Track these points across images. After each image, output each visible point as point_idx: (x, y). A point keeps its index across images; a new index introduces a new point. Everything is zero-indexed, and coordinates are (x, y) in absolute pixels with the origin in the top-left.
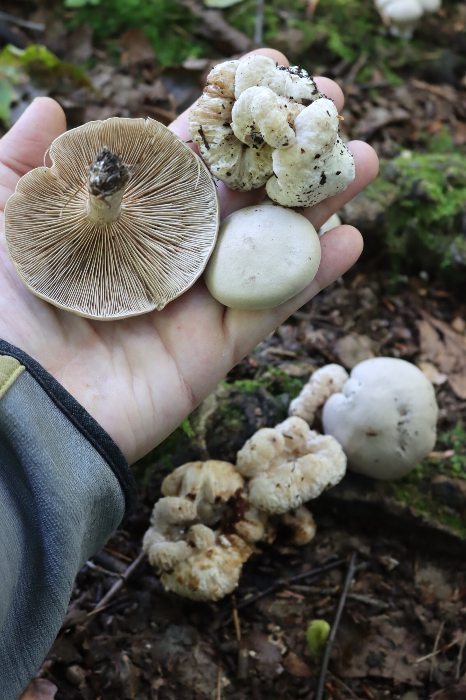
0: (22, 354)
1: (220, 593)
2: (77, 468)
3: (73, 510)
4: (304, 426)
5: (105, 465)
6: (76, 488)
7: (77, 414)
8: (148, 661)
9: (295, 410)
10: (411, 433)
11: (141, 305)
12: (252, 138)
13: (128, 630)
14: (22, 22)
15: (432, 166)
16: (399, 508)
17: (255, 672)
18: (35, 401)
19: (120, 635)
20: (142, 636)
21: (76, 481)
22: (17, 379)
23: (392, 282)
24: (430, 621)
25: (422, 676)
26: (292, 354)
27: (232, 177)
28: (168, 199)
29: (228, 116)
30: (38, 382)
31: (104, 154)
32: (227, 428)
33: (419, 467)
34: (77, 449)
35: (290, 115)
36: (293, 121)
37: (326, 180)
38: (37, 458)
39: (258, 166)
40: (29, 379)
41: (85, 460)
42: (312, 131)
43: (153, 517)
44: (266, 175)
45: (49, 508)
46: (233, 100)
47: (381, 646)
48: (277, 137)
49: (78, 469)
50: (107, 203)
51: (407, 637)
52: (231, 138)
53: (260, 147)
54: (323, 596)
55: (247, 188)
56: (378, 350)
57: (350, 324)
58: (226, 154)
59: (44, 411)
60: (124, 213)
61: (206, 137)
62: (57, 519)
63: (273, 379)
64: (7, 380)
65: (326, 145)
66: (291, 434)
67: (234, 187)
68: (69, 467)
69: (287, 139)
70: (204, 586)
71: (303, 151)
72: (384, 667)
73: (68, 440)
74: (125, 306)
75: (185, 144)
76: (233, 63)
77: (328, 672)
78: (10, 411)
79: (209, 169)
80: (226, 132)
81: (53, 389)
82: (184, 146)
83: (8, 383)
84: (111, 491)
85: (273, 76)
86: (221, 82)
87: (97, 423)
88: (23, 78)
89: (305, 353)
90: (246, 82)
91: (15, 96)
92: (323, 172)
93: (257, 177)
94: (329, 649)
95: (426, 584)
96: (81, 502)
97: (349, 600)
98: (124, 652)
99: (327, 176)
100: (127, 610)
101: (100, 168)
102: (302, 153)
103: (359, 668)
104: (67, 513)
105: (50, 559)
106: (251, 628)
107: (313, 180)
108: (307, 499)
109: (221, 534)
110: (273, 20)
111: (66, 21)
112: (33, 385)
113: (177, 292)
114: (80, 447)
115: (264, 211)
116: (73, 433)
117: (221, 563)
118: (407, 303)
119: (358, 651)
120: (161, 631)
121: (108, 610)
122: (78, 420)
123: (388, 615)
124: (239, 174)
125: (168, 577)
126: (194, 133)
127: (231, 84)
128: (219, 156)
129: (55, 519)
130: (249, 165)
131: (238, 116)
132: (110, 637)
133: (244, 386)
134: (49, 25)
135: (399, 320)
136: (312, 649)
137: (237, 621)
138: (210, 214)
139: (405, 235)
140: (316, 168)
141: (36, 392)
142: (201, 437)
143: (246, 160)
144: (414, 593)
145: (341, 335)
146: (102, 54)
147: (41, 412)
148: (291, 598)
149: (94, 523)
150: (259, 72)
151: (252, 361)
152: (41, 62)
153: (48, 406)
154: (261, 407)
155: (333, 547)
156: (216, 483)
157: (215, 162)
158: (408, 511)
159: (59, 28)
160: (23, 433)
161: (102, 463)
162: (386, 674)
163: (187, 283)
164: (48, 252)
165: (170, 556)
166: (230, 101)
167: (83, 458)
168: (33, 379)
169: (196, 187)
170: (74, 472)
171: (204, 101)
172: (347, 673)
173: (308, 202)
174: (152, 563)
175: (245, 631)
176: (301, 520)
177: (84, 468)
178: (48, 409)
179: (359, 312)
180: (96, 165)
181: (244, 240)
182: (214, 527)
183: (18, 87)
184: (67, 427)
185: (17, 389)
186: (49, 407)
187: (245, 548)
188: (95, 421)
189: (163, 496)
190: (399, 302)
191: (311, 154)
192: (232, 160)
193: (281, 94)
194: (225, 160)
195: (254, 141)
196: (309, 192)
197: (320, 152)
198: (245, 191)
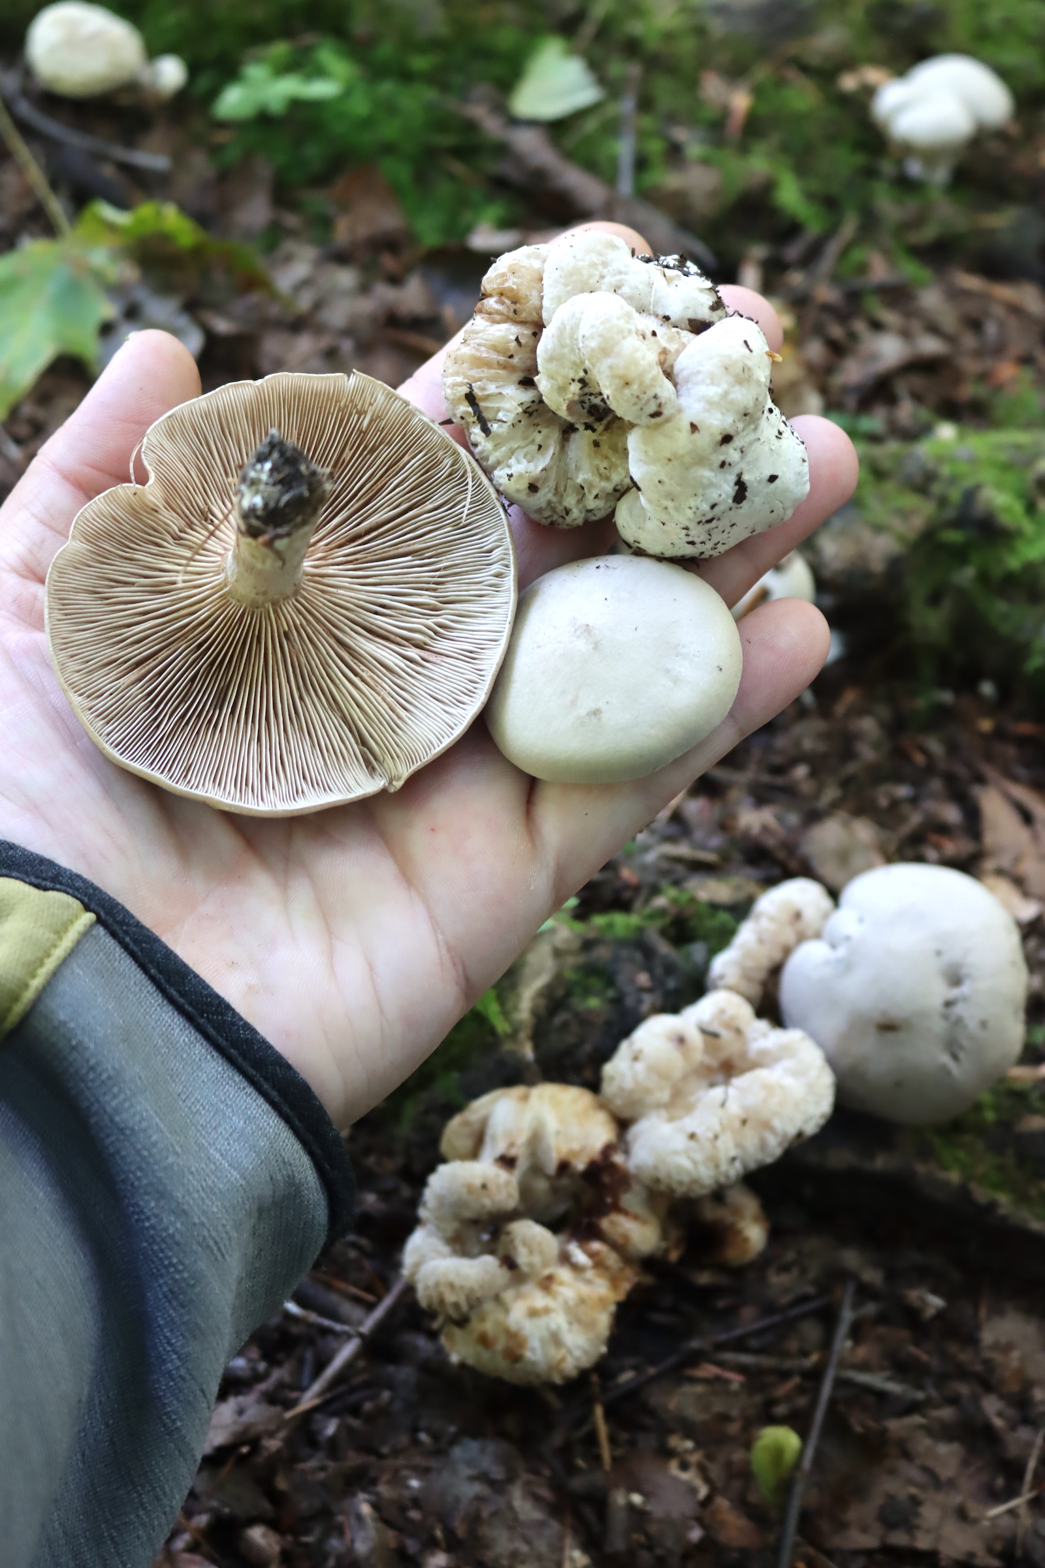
0: (87, 888)
1: (570, 1366)
2: (216, 1136)
3: (209, 1231)
4: (743, 1011)
5: (281, 1127)
6: (216, 1180)
7: (213, 1015)
8: (414, 1515)
9: (722, 977)
10: (972, 1024)
11: (351, 781)
12: (583, 408)
13: (368, 1449)
14: (120, 153)
15: (1003, 456)
16: (946, 1184)
17: (642, 1539)
18: (119, 990)
19: (353, 1459)
20: (401, 1461)
21: (215, 1164)
22: (78, 943)
23: (921, 703)
24: (1013, 1427)
25: (998, 1546)
26: (710, 857)
27: (540, 494)
28: (402, 547)
29: (529, 363)
30: (125, 947)
31: (272, 445)
32: (577, 1015)
33: (986, 1097)
34: (215, 1094)
35: (664, 352)
36: (674, 366)
37: (747, 494)
38: (125, 1116)
39: (598, 470)
40: (104, 941)
41: (233, 1116)
42: (713, 384)
43: (425, 1204)
44: (615, 490)
45: (153, 1227)
46: (538, 327)
47: (911, 1482)
48: (638, 398)
49: (218, 1138)
50: (279, 555)
51: (965, 1463)
52: (536, 412)
53: (600, 427)
54: (785, 1375)
55: (575, 519)
56: (892, 848)
57: (831, 793)
58: (527, 445)
59: (140, 1011)
60: (309, 581)
61: (481, 409)
62: (171, 1250)
63: (673, 910)
64: (55, 946)
65: (745, 415)
66: (715, 1027)
67: (546, 518)
68: (198, 1134)
69: (658, 402)
70: (536, 1353)
71: (694, 427)
72: (918, 1527)
73: (195, 1075)
74: (317, 781)
75: (436, 427)
76: (538, 249)
77: (798, 1538)
78: (62, 1016)
79: (491, 480)
80: (526, 396)
81: (158, 962)
82: (434, 431)
83: (59, 953)
84: (293, 1184)
85: (626, 273)
86: (512, 290)
87: (259, 1034)
88: (126, 272)
89: (737, 856)
90: (566, 285)
91: (108, 310)
92: (740, 476)
93: (594, 493)
94: (799, 1489)
95: (1007, 1348)
96: (226, 1211)
97: (840, 1383)
98: (362, 1496)
99: (748, 484)
100: (368, 1406)
101: (264, 477)
102: (693, 432)
103: (864, 1530)
104: (194, 1236)
105: (159, 1339)
106: (632, 1443)
107: (719, 492)
108: (752, 1166)
109: (568, 1241)
110: (655, 147)
111: (215, 150)
112: (114, 956)
113: (430, 750)
114: (221, 1088)
115: (614, 568)
116: (206, 1058)
117: (571, 1303)
118: (952, 749)
119: (860, 1492)
120: (440, 1450)
121: (325, 1408)
122: (215, 1028)
123: (924, 1416)
124: (556, 489)
125: (458, 1333)
126: (455, 403)
127: (535, 293)
128: (511, 448)
129: (166, 1251)
130: (578, 469)
131: (550, 360)
132: (332, 1465)
133: (610, 926)
134: (178, 158)
135: (936, 785)
136: (764, 1490)
137: (603, 1430)
138: (498, 575)
139: (947, 605)
140: (723, 465)
141: (121, 970)
142: (523, 1035)
143: (570, 456)
144: (978, 1368)
145: (813, 817)
146: (292, 220)
147: (133, 1014)
148: (717, 1379)
149: (260, 1255)
150: (593, 265)
151: (627, 874)
152: (164, 238)
153: (147, 1000)
154: (650, 970)
155: (803, 1271)
156: (558, 1133)
157: (503, 462)
158: (964, 1192)
159: (201, 165)
160: (92, 1062)
161: (274, 1121)
162: (923, 1542)
163: (452, 729)
164: (147, 669)
165: (462, 1288)
166: (533, 331)
167: (228, 1112)
168: (113, 941)
169: (464, 518)
170: (210, 1144)
171: (477, 332)
172: (840, 1542)
173: (709, 545)
174: (423, 1303)
175: (620, 1452)
176: (737, 1212)
177: (232, 1134)
178: (148, 1007)
179: (851, 768)
180: (255, 470)
181: (573, 629)
182: (555, 1226)
183: (115, 290)
184: (192, 1046)
185: (79, 966)
186: (150, 1003)
187: (622, 1270)
188: (254, 1029)
189: (444, 1160)
190: (935, 746)
191: (712, 434)
192: (540, 457)
193: (642, 310)
194: (524, 458)
195: (586, 414)
196: (709, 521)
197: (731, 430)
198: (569, 527)
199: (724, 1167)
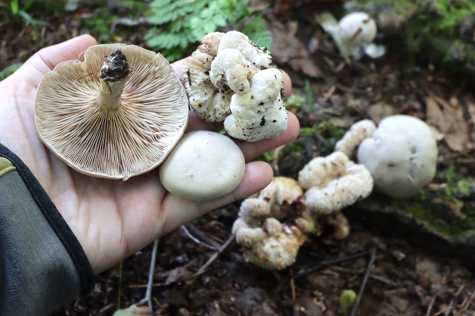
1: (283, 265)
4: (345, 158)
6: (31, 260)
8: (232, 308)
9: (339, 147)
11: (113, 173)
12: (222, 85)
13: (219, 287)
19: (214, 290)
20: (229, 292)
21: (33, 255)
24: (425, 296)
26: (338, 113)
27: (202, 108)
28: (155, 110)
29: (209, 67)
30: (24, 180)
32: (292, 157)
34: (41, 233)
35: (250, 73)
36: (251, 78)
37: (265, 123)
39: (222, 106)
40: (17, 176)
41: (44, 241)
42: (262, 85)
43: (240, 211)
44: (226, 113)
46: (214, 56)
47: (391, 311)
48: (237, 83)
51: (409, 306)
52: (207, 83)
53: (226, 93)
54: (352, 275)
55: (211, 119)
57: (379, 96)
58: (202, 92)
59: (23, 200)
61: (191, 77)
63: (325, 128)
65: (269, 98)
66: (336, 162)
67: (202, 117)
68: (31, 244)
69: (243, 86)
70: (272, 259)
71: (252, 97)
73: (36, 225)
74: (102, 170)
80: (206, 77)
81: (34, 187)
82: (177, 78)
85: (245, 47)
86: (210, 43)
89: (347, 113)
90: (226, 45)
92: (264, 117)
93: (219, 112)
97: (370, 278)
98: (216, 302)
99: (266, 120)
100: (219, 274)
101: (112, 61)
102: (252, 99)
106: (302, 292)
107: (256, 120)
108: (345, 205)
109: (285, 226)
112: (20, 181)
114: (43, 232)
116: (42, 221)
117: (285, 245)
120: (242, 289)
121: (207, 273)
123: (396, 290)
124: (208, 108)
125: (249, 252)
126: (184, 73)
127: (216, 46)
128: (197, 92)
130: (216, 103)
131: (215, 66)
132: (207, 291)
133: (306, 131)
136: (343, 309)
137: (293, 287)
138: (179, 126)
140: (259, 112)
141: (21, 186)
143: (214, 99)
145: (373, 103)
148: (330, 274)
150: (236, 42)
154: (316, 145)
156: (283, 192)
157: (193, 95)
163: (149, 167)
164: (61, 118)
165: (250, 237)
168: (20, 177)
170: (34, 248)
171: (197, 54)
173: (250, 137)
175: (298, 294)
176: (340, 221)
177: (42, 247)
179: (386, 89)
180: (109, 58)
181: (194, 149)
186: (28, 198)
187: (301, 236)
188: (60, 215)
191: (257, 101)
192: (205, 96)
193: (247, 59)
194: (200, 96)
195: (222, 87)
196: (251, 129)
197: (264, 101)
198: (209, 122)
199: (336, 204)
